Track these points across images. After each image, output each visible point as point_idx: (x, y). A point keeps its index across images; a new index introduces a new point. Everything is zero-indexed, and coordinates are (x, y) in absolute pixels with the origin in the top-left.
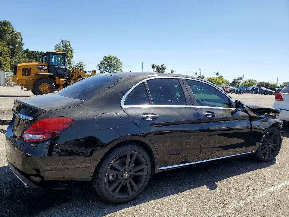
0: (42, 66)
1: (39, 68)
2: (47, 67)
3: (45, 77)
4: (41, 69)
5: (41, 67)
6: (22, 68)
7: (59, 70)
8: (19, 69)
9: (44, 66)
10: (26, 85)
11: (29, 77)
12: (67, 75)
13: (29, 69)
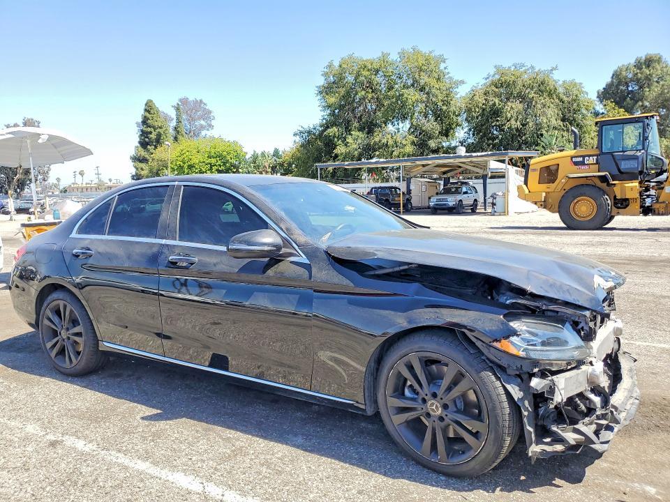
0: (584, 157)
1: (576, 164)
2: (595, 158)
3: (589, 182)
4: (583, 163)
5: (581, 159)
6: (538, 167)
7: (623, 163)
8: (534, 170)
9: (589, 156)
10: (542, 203)
11: (553, 186)
12: (653, 172)
13: (553, 168)
